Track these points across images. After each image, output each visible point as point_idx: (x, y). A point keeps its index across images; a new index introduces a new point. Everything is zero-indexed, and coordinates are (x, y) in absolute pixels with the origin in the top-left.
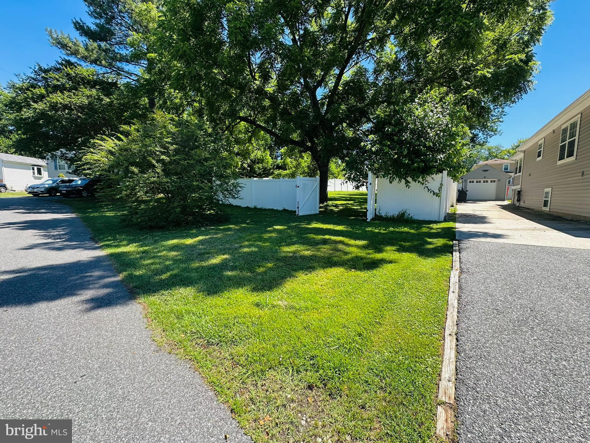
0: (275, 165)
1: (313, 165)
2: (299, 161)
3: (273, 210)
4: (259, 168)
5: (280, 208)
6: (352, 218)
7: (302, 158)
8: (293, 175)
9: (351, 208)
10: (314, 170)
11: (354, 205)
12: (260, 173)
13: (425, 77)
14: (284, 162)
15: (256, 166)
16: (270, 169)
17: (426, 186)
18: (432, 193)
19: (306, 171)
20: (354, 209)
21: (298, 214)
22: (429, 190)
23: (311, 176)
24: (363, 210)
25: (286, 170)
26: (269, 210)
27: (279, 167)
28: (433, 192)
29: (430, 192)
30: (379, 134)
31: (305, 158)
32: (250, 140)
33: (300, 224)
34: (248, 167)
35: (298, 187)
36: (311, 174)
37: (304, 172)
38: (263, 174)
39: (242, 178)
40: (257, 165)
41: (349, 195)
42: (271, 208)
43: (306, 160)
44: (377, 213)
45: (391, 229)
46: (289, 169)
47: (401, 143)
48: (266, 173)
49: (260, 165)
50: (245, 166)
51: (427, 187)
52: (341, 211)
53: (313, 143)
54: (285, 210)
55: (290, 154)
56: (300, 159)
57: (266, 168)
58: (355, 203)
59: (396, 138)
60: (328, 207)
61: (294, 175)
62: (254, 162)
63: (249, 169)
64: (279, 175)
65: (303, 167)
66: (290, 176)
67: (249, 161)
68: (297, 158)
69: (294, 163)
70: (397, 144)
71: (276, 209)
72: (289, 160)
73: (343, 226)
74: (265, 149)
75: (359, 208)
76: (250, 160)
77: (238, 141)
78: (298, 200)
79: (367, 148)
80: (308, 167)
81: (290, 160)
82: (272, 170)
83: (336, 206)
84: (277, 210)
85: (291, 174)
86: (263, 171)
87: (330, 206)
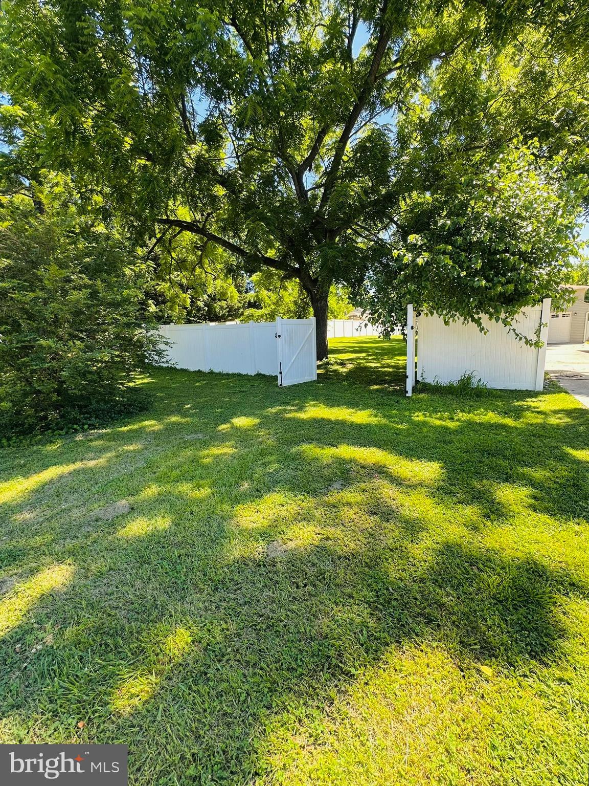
0: (245, 302)
1: (302, 300)
2: (280, 294)
3: (239, 375)
4: (222, 308)
5: (252, 373)
6: (376, 387)
7: (285, 289)
8: (272, 316)
9: (366, 368)
10: (303, 308)
11: (368, 361)
12: (224, 315)
13: (491, 137)
14: (257, 296)
15: (217, 306)
16: (239, 308)
17: (512, 328)
18: (524, 340)
19: (292, 309)
20: (371, 367)
21: (281, 385)
22: (517, 335)
23: (299, 317)
24: (386, 369)
25: (262, 308)
26: (234, 375)
27: (251, 305)
28: (525, 338)
29: (518, 338)
30: (425, 234)
31: (290, 291)
32: (200, 263)
33: (285, 410)
34: (205, 306)
35: (279, 336)
36: (300, 314)
37: (289, 311)
38: (229, 315)
39: (199, 322)
40: (219, 303)
41: (357, 343)
42: (236, 372)
43: (292, 291)
44: (419, 379)
45: (463, 416)
46: (266, 307)
47: (469, 247)
48: (233, 313)
49: (224, 303)
50: (201, 304)
51: (514, 330)
52: (350, 372)
53: (301, 262)
54: (259, 376)
55: (266, 283)
56: (282, 292)
57: (232, 307)
58: (369, 355)
59: (459, 239)
60: (330, 366)
61: (274, 317)
62: (213, 298)
63: (206, 308)
64: (250, 317)
65: (287, 303)
66: (267, 318)
67: (206, 297)
68: (278, 290)
69: (274, 297)
70: (462, 251)
71: (244, 373)
72: (264, 293)
73: (367, 412)
74: (226, 276)
75: (379, 365)
76: (208, 296)
77: (181, 264)
78: (280, 360)
79: (405, 261)
80: (295, 303)
81: (266, 292)
82: (242, 310)
83: (342, 364)
84: (246, 375)
85: (269, 314)
86: (229, 312)
87: (332, 365)
